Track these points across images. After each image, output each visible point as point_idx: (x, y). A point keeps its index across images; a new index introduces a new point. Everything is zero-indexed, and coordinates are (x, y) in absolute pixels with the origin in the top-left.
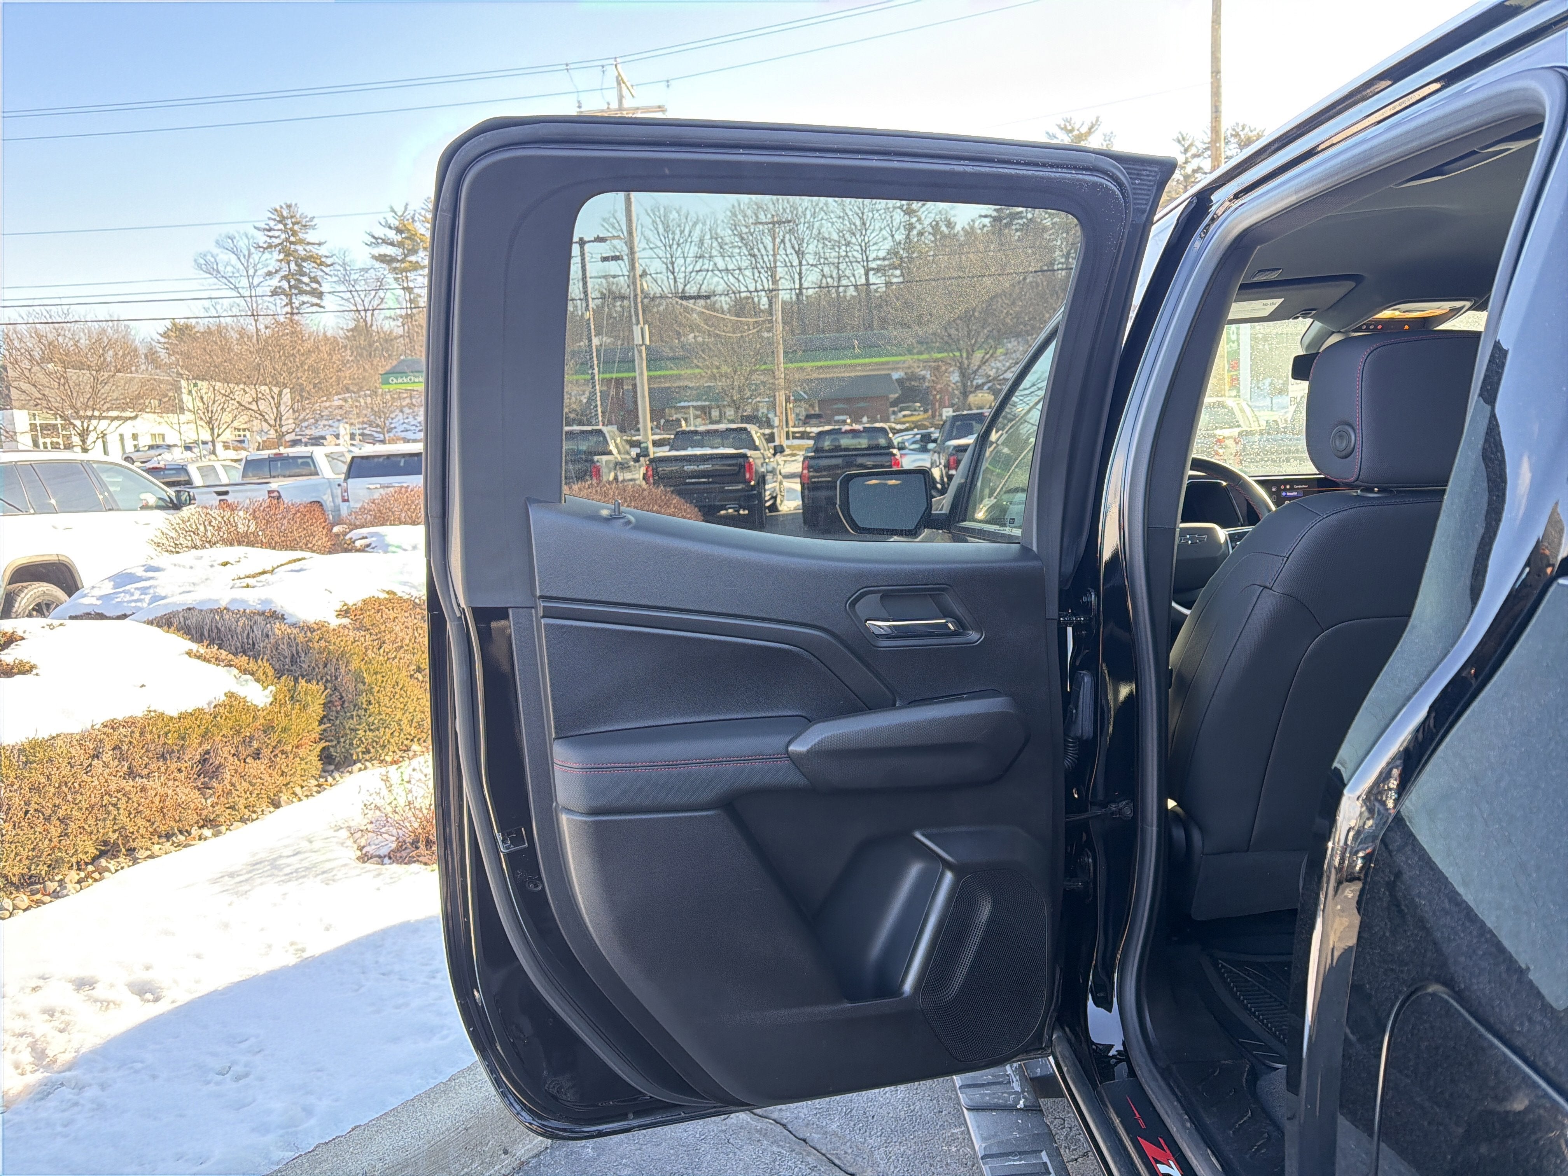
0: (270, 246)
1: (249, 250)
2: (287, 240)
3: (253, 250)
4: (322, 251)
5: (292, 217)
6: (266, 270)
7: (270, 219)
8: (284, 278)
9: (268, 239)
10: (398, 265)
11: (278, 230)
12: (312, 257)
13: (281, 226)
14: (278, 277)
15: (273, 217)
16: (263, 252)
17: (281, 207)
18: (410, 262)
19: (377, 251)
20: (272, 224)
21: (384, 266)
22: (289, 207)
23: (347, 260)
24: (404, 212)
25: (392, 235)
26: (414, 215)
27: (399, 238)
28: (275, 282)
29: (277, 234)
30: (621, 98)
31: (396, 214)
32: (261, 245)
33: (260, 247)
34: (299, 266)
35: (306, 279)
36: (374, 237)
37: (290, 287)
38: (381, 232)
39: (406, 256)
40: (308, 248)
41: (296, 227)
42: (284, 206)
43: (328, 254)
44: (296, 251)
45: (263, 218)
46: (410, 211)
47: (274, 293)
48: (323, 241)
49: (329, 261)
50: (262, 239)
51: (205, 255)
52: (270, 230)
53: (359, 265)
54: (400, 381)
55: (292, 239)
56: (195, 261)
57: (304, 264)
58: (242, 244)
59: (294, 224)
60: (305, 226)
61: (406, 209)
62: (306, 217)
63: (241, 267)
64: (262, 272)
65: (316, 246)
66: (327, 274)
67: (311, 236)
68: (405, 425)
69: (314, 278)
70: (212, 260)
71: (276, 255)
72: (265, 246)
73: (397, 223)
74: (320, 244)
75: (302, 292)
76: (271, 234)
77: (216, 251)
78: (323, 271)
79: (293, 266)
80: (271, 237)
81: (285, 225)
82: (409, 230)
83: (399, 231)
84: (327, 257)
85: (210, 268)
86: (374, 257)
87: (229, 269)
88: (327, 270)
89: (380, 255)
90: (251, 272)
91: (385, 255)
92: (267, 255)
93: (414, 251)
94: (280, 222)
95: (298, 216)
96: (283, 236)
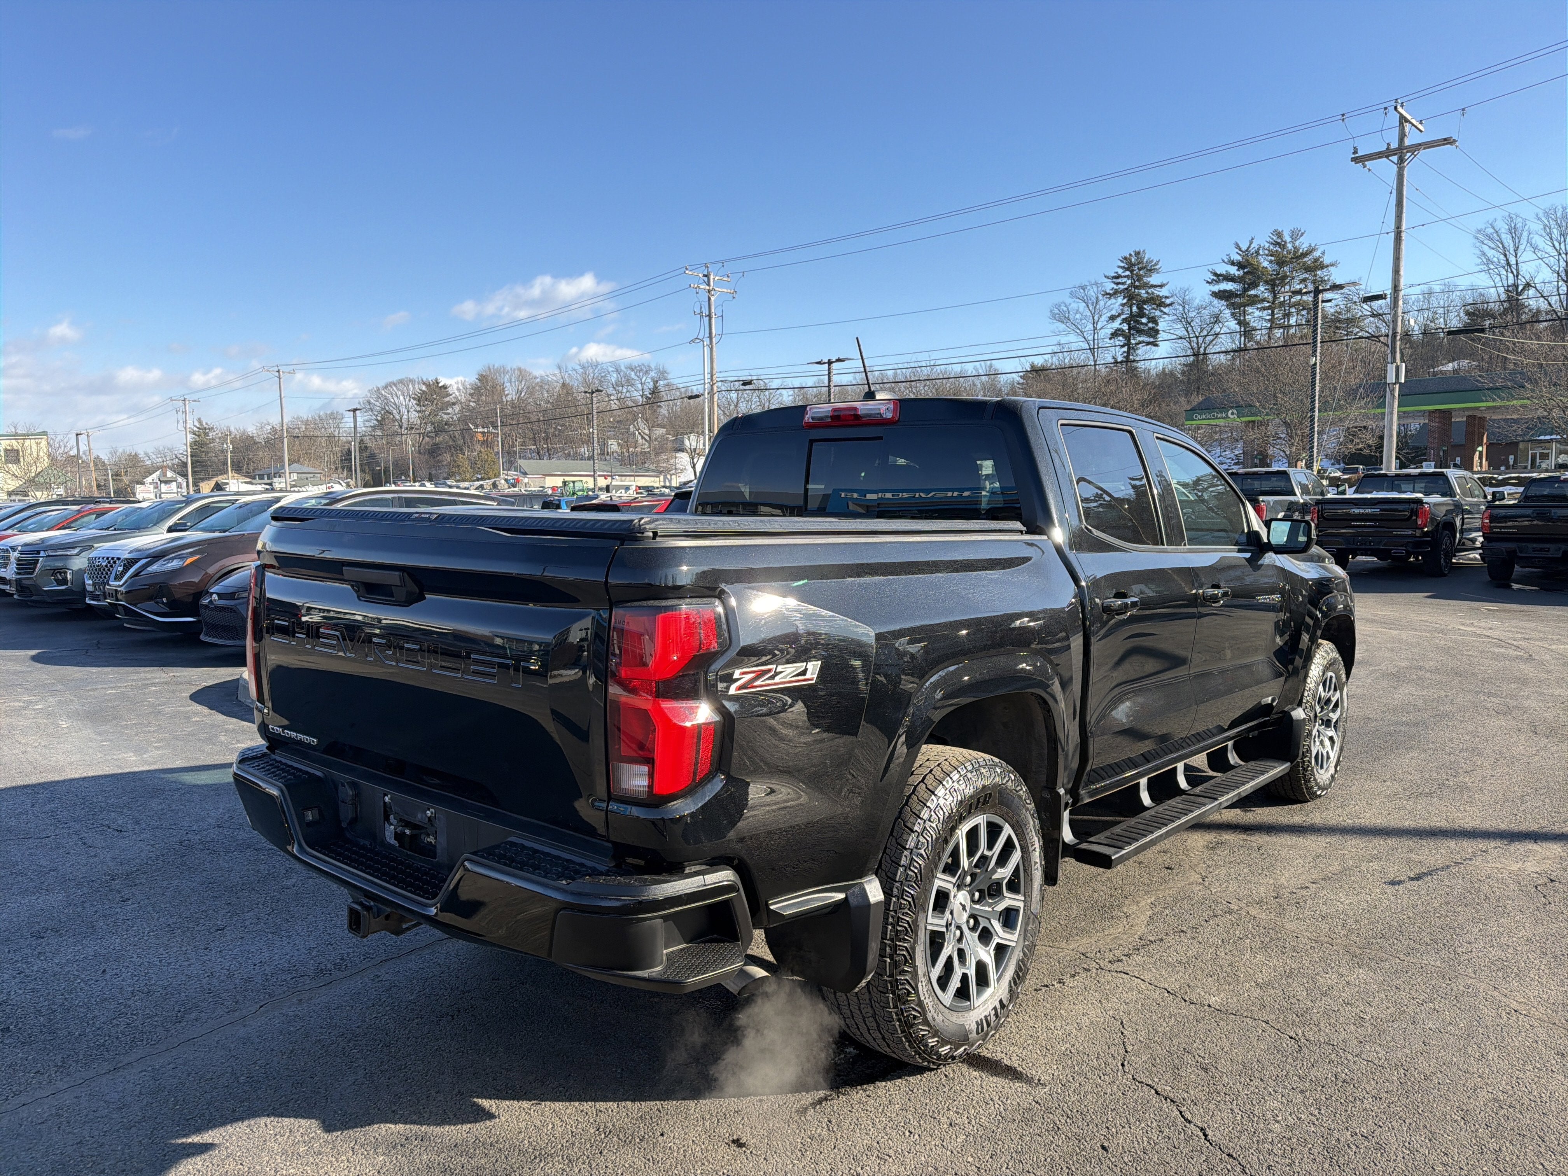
0: (1116, 292)
1: (1097, 298)
2: (1132, 285)
3: (1100, 297)
4: (1163, 292)
5: (1139, 263)
6: (1109, 315)
7: (1119, 267)
8: (1125, 321)
9: (1115, 287)
10: (1237, 300)
11: (1125, 277)
12: (1152, 298)
13: (1128, 273)
14: (1119, 320)
15: (1122, 265)
16: (1110, 298)
17: (1131, 255)
18: (1249, 296)
19: (1216, 288)
20: (1120, 271)
21: (1223, 302)
22: (1137, 254)
23: (1187, 298)
24: (1249, 247)
25: (1234, 271)
26: (1259, 249)
27: (1241, 273)
28: (1116, 324)
29: (1124, 280)
30: (1402, 136)
31: (1240, 250)
32: (1108, 291)
33: (1107, 294)
34: (1140, 308)
35: (1144, 320)
36: (1215, 274)
37: (1130, 329)
38: (1223, 269)
39: (1245, 290)
40: (1150, 291)
41: (1141, 272)
42: (1133, 254)
43: (1167, 295)
44: (1139, 295)
45: (1115, 267)
46: (1255, 245)
47: (1114, 335)
48: (1165, 282)
49: (1168, 301)
50: (1109, 286)
51: (1060, 306)
52: (1118, 277)
53: (1197, 302)
54: (1203, 417)
55: (1137, 283)
56: (1051, 311)
57: (1145, 306)
58: (1092, 292)
59: (1140, 269)
60: (1150, 270)
61: (1251, 243)
62: (1152, 261)
63: (1089, 314)
64: (1104, 318)
65: (1158, 289)
66: (1165, 313)
67: (1154, 279)
68: (1221, 458)
69: (1153, 317)
70: (1065, 309)
71: (1121, 300)
72: (1111, 292)
73: (1239, 258)
74: (1161, 286)
75: (1140, 332)
76: (1119, 280)
77: (1069, 301)
78: (1162, 311)
79: (1135, 309)
80: (1117, 284)
81: (1132, 272)
82: (1251, 264)
83: (1240, 266)
84: (1166, 297)
85: (1062, 316)
86: (1215, 295)
87: (1078, 316)
88: (1166, 310)
89: (1220, 291)
90: (1096, 318)
91: (1225, 291)
92: (1113, 300)
93: (1254, 285)
94: (1127, 269)
95: (1145, 261)
96: (1129, 282)
